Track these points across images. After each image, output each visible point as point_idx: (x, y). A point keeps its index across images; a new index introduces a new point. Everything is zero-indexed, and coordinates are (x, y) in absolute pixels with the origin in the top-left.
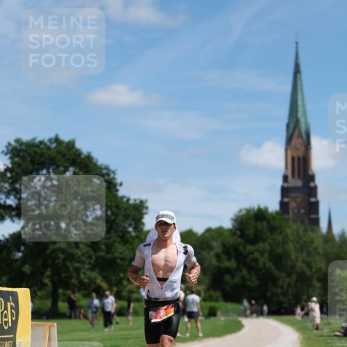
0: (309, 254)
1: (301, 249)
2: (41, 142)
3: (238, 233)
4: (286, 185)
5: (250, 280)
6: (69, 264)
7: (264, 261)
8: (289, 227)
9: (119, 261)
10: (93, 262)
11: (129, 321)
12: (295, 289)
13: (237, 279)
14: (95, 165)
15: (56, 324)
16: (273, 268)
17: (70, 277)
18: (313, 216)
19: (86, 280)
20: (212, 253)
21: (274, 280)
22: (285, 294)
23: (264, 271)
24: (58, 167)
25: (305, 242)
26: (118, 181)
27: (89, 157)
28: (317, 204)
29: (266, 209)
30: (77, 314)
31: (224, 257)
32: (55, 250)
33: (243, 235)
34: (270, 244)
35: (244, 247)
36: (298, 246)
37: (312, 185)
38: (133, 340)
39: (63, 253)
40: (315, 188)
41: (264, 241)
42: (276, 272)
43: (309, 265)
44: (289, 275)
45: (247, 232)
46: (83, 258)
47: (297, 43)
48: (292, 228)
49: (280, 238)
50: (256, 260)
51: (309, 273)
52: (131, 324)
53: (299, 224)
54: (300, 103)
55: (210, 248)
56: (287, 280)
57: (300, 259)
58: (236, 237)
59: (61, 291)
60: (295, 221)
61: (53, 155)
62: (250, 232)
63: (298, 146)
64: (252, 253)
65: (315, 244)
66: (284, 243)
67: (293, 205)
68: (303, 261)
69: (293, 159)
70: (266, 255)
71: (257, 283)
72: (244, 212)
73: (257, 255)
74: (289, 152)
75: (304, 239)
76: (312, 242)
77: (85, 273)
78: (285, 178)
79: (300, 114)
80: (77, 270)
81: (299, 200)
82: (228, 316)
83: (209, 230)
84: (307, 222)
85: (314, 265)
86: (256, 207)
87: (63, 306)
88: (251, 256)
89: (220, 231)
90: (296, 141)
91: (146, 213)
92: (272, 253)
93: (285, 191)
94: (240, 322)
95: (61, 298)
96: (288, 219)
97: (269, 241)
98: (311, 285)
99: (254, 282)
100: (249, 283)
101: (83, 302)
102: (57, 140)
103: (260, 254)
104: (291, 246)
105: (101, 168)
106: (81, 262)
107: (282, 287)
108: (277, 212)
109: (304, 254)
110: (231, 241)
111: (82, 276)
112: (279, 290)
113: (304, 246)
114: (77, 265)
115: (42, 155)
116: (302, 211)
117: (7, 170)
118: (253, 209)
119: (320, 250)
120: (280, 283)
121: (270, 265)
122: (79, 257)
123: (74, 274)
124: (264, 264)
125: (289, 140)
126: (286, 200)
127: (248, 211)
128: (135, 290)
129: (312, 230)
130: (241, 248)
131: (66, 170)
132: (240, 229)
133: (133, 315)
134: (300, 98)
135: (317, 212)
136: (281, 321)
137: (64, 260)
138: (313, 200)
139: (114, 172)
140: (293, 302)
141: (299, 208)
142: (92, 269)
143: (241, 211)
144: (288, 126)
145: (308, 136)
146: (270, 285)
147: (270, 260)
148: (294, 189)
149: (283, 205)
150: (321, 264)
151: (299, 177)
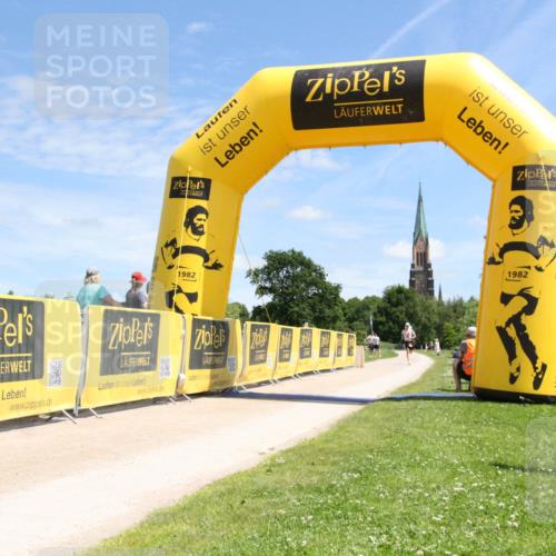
0: (429, 313)
2: (284, 253)
3: (387, 300)
4: (413, 270)
7: (402, 317)
8: (417, 297)
13: (386, 328)
14: (313, 264)
18: (430, 289)
20: (371, 312)
24: (293, 266)
25: (426, 306)
27: (310, 261)
28: (432, 281)
31: (378, 315)
33: (389, 302)
34: (406, 307)
35: (391, 309)
36: (422, 308)
37: (429, 270)
40: (432, 272)
41: (402, 305)
43: (429, 319)
45: (392, 300)
48: (419, 298)
49: (411, 304)
50: (397, 316)
51: (429, 325)
53: (422, 295)
54: (422, 219)
55: (369, 309)
57: (424, 316)
58: (385, 303)
60: (420, 292)
61: (290, 259)
62: (394, 300)
63: (421, 246)
64: (395, 312)
65: (433, 307)
66: (414, 306)
67: (417, 282)
68: (426, 317)
69: (417, 254)
73: (398, 314)
74: (415, 249)
75: (426, 304)
76: (431, 306)
78: (413, 266)
79: (422, 227)
81: (421, 279)
83: (367, 298)
84: (427, 293)
85: (432, 320)
89: (374, 299)
90: (420, 243)
92: (407, 312)
93: (412, 274)
96: (415, 291)
98: (430, 331)
102: (293, 251)
103: (400, 313)
104: (418, 309)
105: (316, 266)
108: (408, 288)
109: (426, 313)
110: (383, 305)
113: (426, 309)
115: (285, 259)
116: (423, 286)
117: (266, 267)
119: (436, 311)
125: (415, 242)
126: (413, 279)
127: (393, 288)
130: (389, 309)
132: (388, 298)
134: (422, 216)
135: (432, 286)
138: (430, 279)
139: (323, 268)
141: (421, 284)
144: (414, 234)
145: (427, 240)
147: (406, 315)
148: (419, 272)
149: (412, 283)
150: (436, 319)
151: (421, 265)
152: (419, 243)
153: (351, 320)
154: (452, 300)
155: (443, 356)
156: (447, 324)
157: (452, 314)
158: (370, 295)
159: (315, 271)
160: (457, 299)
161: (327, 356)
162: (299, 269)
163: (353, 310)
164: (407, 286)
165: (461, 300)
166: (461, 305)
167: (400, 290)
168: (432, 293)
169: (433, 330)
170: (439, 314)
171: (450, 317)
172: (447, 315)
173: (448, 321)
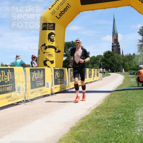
0: (119, 60)
2: (69, 42)
7: (110, 62)
21: (113, 65)
31: (102, 61)
37: (118, 45)
41: (110, 58)
42: (113, 64)
43: (120, 62)
44: (116, 64)
48: (116, 55)
49: (113, 57)
50: (109, 62)
54: (115, 27)
55: (99, 60)
56: (115, 65)
62: (107, 56)
63: (115, 37)
64: (108, 60)
67: (115, 49)
69: (114, 39)
70: (111, 60)
73: (109, 60)
78: (113, 44)
79: (115, 30)
83: (98, 56)
84: (118, 53)
92: (112, 60)
93: (113, 46)
99: (109, 66)
102: (72, 42)
103: (110, 60)
104: (116, 58)
110: (104, 58)
112: (114, 67)
113: (118, 58)
115: (70, 45)
119: (122, 59)
125: (113, 36)
126: (113, 48)
127: (106, 52)
130: (106, 59)
132: (105, 55)
134: (115, 26)
135: (120, 50)
138: (119, 48)
141: (116, 50)
144: (113, 32)
145: (117, 34)
147: (112, 61)
148: (115, 46)
149: (113, 50)
151: (116, 43)
152: (114, 35)
153: (93, 64)
154: (127, 54)
155: (126, 74)
156: (126, 63)
157: (128, 59)
158: (99, 55)
160: (129, 54)
161: (91, 77)
163: (93, 60)
164: (111, 51)
165: (130, 54)
166: (130, 56)
167: (109, 52)
169: (121, 65)
170: (123, 60)
171: (127, 61)
172: (125, 60)
173: (126, 62)
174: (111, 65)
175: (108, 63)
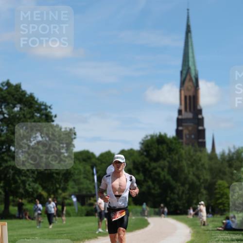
0: (198, 169)
1: (192, 165)
3: (145, 153)
4: (180, 117)
5: (154, 188)
6: (17, 178)
7: (165, 174)
8: (183, 149)
9: (55, 175)
10: (35, 176)
11: (63, 221)
12: (188, 195)
13: (144, 188)
14: (36, 102)
15: (6, 223)
16: (171, 179)
17: (19, 188)
18: (200, 140)
19: (30, 190)
21: (172, 189)
22: (180, 199)
23: (164, 182)
24: (8, 104)
25: (195, 160)
26: (53, 114)
27: (32, 97)
28: (203, 131)
29: (166, 135)
30: (24, 215)
32: (7, 167)
33: (148, 155)
34: (168, 162)
35: (149, 164)
36: (189, 163)
37: (200, 117)
38: (65, 235)
39: (12, 170)
40: (202, 119)
41: (164, 159)
42: (173, 183)
43: (198, 178)
44: (183, 185)
45: (151, 153)
46: (28, 173)
47: (188, 10)
48: (185, 149)
49: (176, 157)
50: (158, 174)
51: (198, 183)
52: (64, 222)
53: (190, 146)
54: (190, 55)
56: (181, 188)
57: (191, 173)
58: (143, 156)
59: (11, 198)
60: (187, 144)
61: (5, 95)
62: (154, 153)
63: (190, 88)
64: (155, 168)
65: (203, 161)
66: (180, 160)
67: (185, 132)
68: (194, 174)
69: (186, 97)
70: (166, 170)
71: (159, 191)
72: (149, 138)
73: (159, 170)
74: (183, 92)
75: (194, 157)
76: (200, 160)
77: (29, 185)
78: (180, 112)
79: (191, 64)
80: (24, 182)
81: (190, 128)
82: (138, 216)
83: (123, 152)
84: (196, 144)
85: (201, 177)
86: (158, 134)
87: (13, 209)
88: (155, 171)
91: (75, 138)
92: (170, 168)
93: (179, 122)
94: (146, 220)
95: (12, 203)
96: (182, 142)
97: (168, 159)
98: (199, 192)
99: (157, 190)
100: (153, 191)
101: (28, 206)
102: (8, 84)
103: (161, 169)
104: (184, 163)
105: (41, 105)
106: (26, 176)
107: (178, 194)
108: (173, 137)
109: (194, 169)
110: (140, 159)
111: (27, 186)
112: (176, 196)
113: (194, 163)
114: (24, 178)
116: (193, 136)
118: (156, 135)
119: (207, 166)
120: (176, 191)
121: (168, 177)
122: (25, 173)
123: (21, 185)
124: (164, 177)
125: (182, 83)
126: (180, 128)
127: (152, 137)
128: (67, 197)
129: (201, 151)
130: (147, 165)
131: (14, 106)
132: (146, 151)
133: (66, 216)
134: (190, 51)
135: (203, 137)
136: (178, 220)
137: (14, 174)
138: (200, 128)
139: (50, 107)
140: (186, 205)
141: (190, 135)
142: (35, 181)
143: (147, 137)
144: (182, 72)
145: (197, 80)
146: (169, 192)
147: (169, 173)
148: (187, 120)
149: (178, 132)
150: (207, 176)
151: (190, 110)
152: (188, 84)
154: (227, 152)
156: (220, 182)
157: (227, 169)
159: (39, 110)
162: (17, 109)
167: (161, 140)
168: (203, 144)
169: (202, 190)
170: (211, 170)
171: (224, 173)
172: (220, 171)
173: (222, 179)
174: (167, 188)
175: (156, 180)
